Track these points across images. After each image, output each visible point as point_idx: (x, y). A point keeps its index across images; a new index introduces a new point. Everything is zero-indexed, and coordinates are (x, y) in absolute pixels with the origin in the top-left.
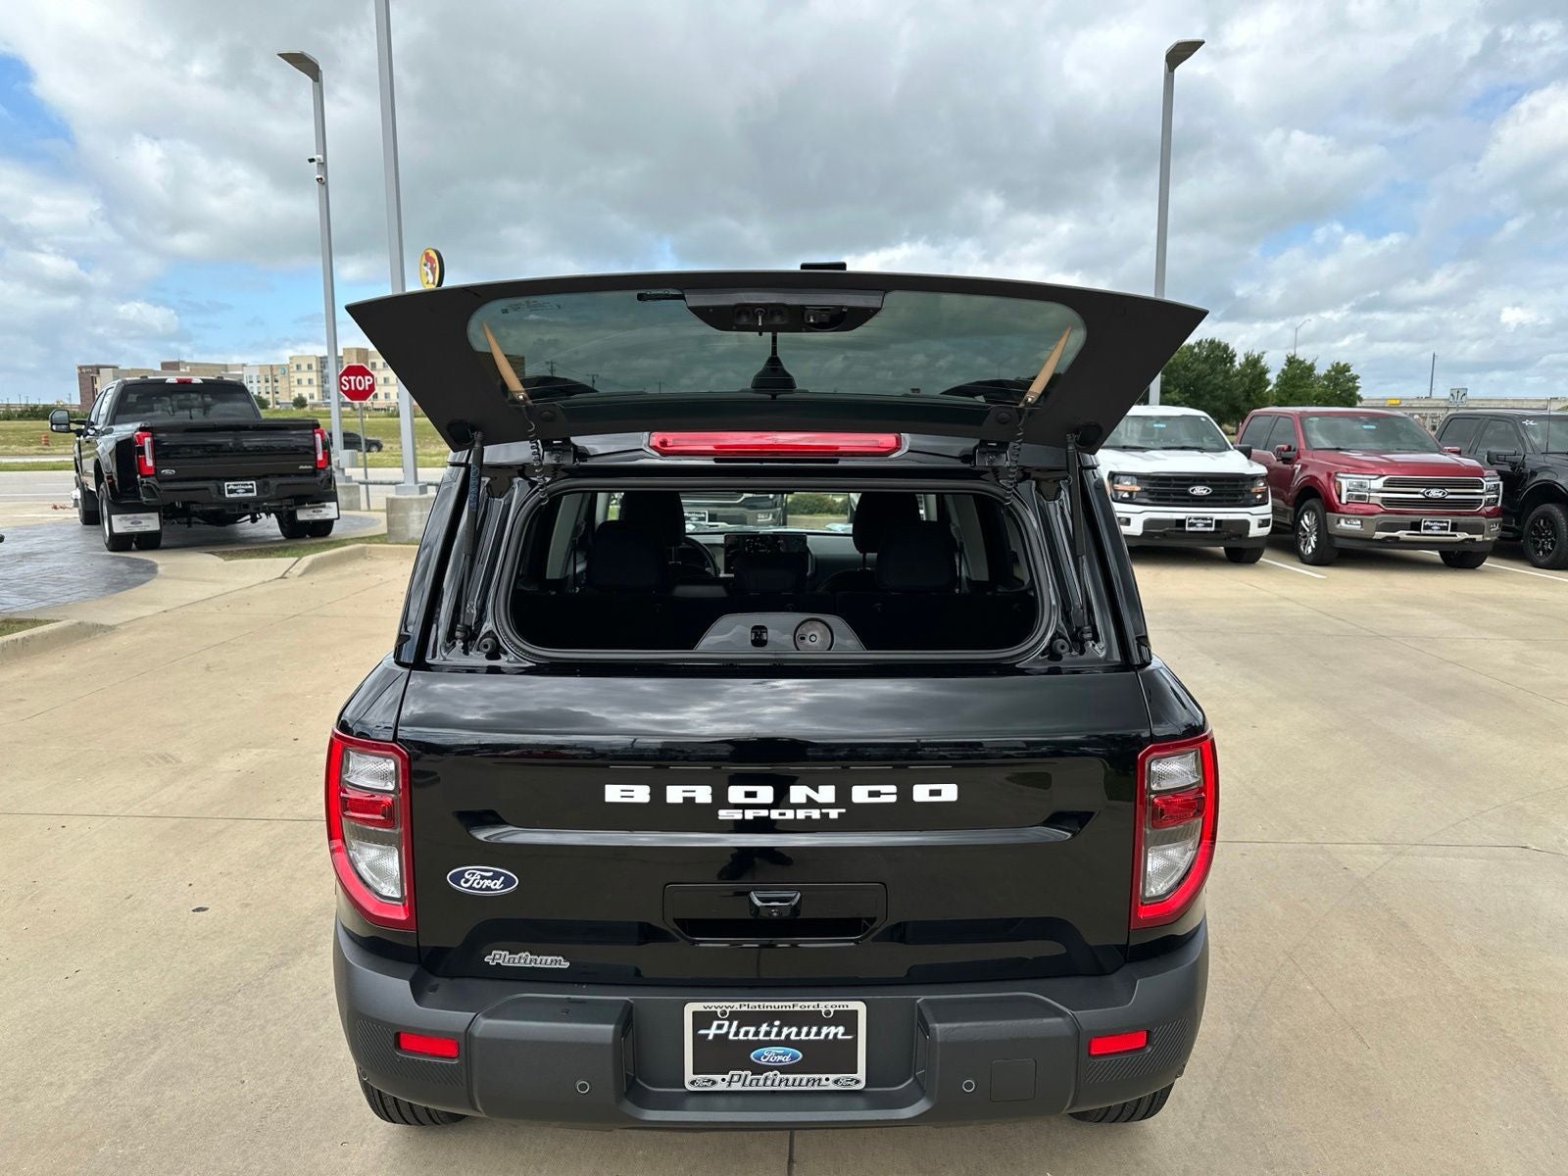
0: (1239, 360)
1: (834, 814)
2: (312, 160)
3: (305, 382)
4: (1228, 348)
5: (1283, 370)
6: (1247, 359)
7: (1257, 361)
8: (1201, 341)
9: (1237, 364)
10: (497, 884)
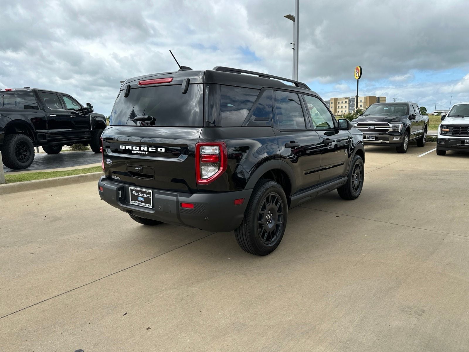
1: (147, 153)
2: (291, 44)
3: (344, 107)
10: (110, 162)
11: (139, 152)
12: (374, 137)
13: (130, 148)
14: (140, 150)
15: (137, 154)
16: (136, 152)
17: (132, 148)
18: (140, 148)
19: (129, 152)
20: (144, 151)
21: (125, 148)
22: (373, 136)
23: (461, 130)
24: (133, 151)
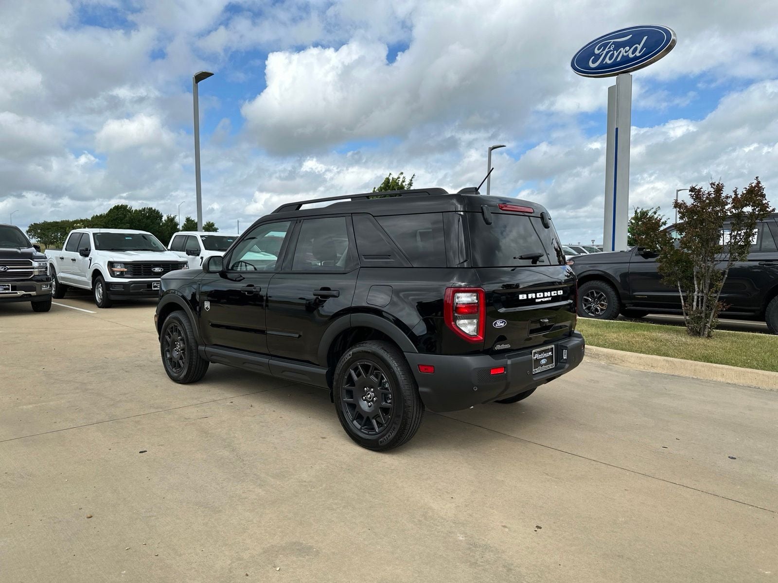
0: (164, 218)
1: (550, 299)
4: (159, 212)
5: (185, 224)
6: (168, 218)
7: (173, 219)
8: (145, 208)
9: (163, 219)
10: (502, 324)
11: (543, 300)
12: (8, 287)
13: (534, 296)
14: (544, 297)
15: (542, 303)
16: (540, 300)
17: (536, 296)
18: (544, 295)
19: (532, 302)
20: (548, 297)
21: (527, 296)
22: (5, 286)
23: (144, 270)
24: (536, 300)
